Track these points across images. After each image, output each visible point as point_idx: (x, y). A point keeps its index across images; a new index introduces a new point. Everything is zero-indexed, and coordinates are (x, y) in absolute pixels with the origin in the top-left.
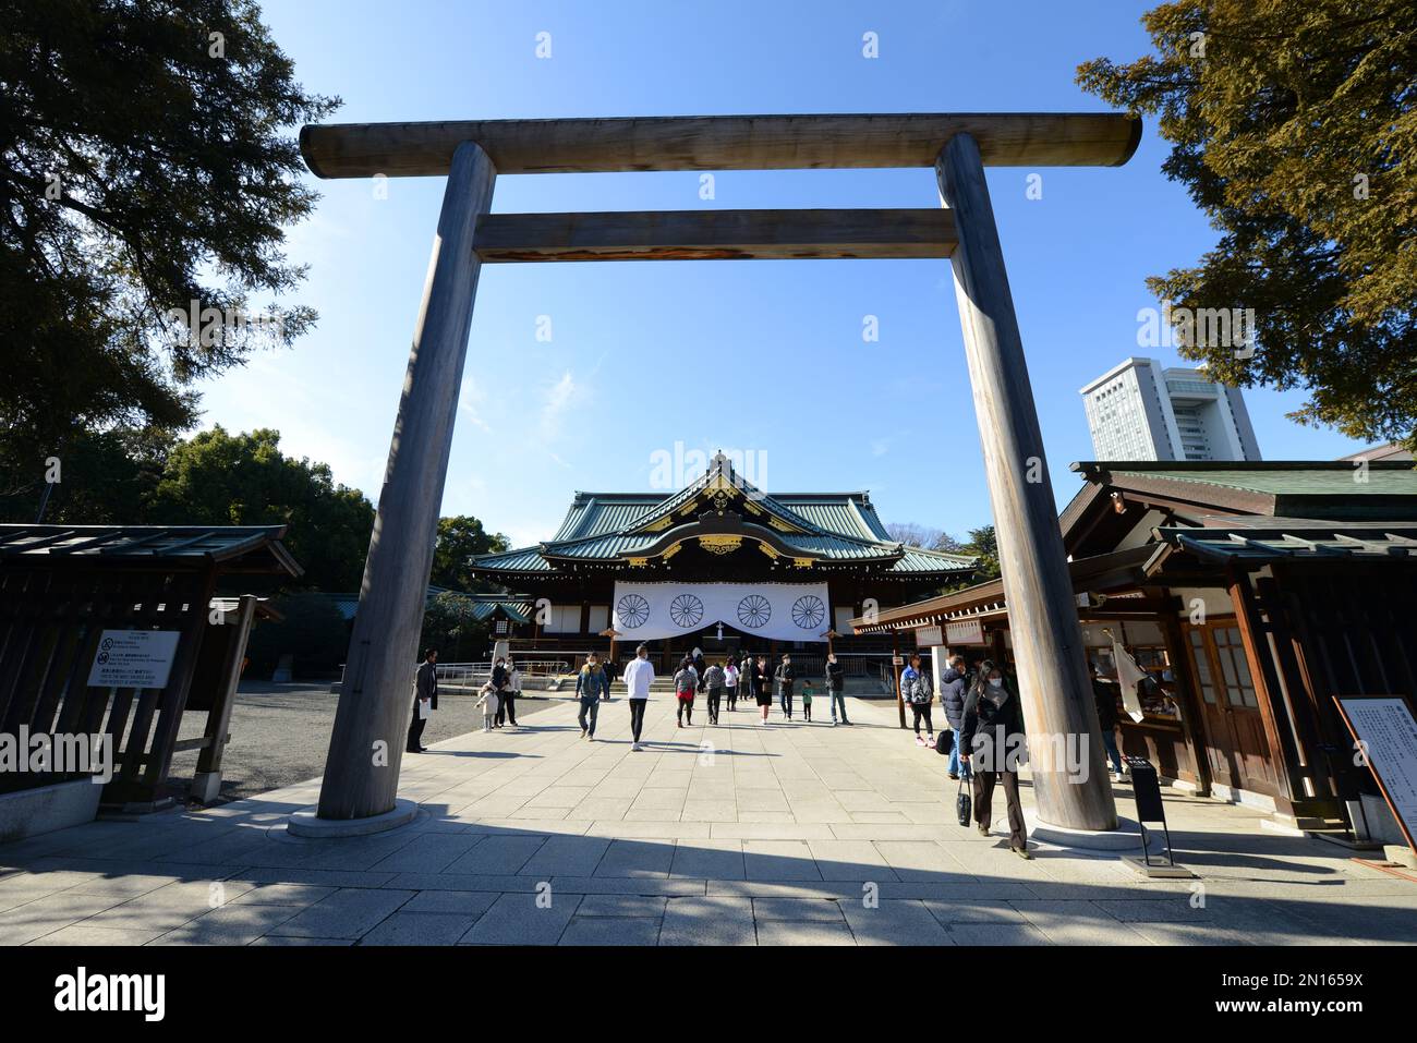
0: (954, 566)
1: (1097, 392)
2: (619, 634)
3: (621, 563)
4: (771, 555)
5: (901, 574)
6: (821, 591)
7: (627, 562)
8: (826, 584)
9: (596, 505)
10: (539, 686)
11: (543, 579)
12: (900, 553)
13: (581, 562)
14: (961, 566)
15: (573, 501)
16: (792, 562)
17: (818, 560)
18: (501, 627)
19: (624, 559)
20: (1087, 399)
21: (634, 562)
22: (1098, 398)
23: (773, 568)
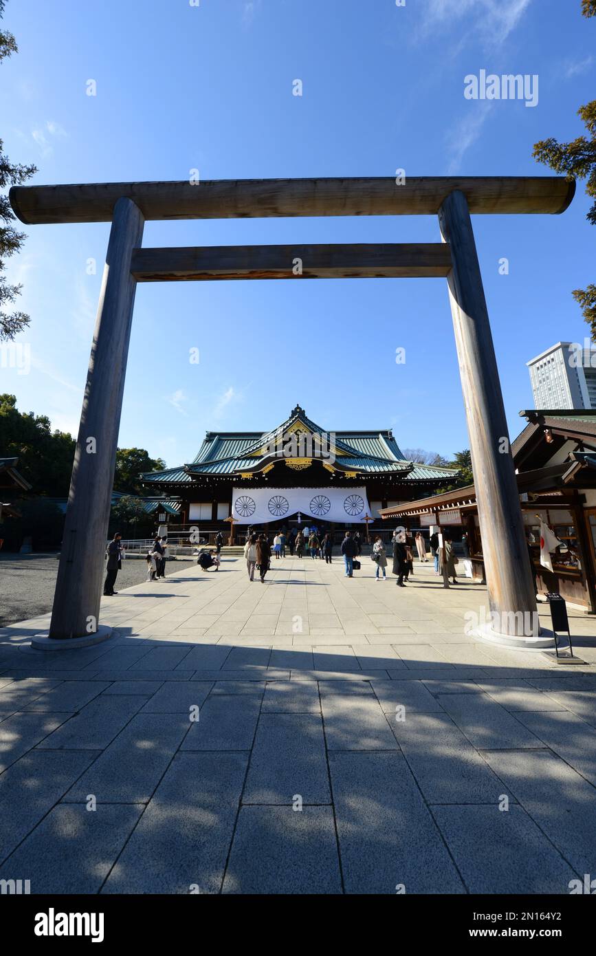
0: (445, 476)
1: (538, 365)
2: (236, 520)
3: (236, 477)
4: (331, 470)
5: (412, 481)
6: (362, 492)
7: (240, 476)
8: (365, 488)
9: (220, 441)
10: (187, 553)
11: (187, 487)
12: (411, 468)
13: (211, 476)
14: (449, 476)
15: (205, 437)
16: (344, 474)
17: (360, 473)
18: (162, 517)
19: (238, 474)
20: (531, 369)
21: (244, 476)
22: (538, 368)
23: (332, 478)
